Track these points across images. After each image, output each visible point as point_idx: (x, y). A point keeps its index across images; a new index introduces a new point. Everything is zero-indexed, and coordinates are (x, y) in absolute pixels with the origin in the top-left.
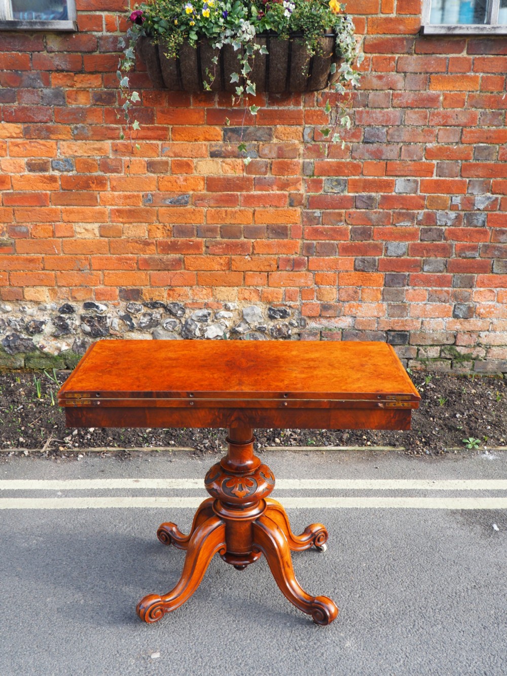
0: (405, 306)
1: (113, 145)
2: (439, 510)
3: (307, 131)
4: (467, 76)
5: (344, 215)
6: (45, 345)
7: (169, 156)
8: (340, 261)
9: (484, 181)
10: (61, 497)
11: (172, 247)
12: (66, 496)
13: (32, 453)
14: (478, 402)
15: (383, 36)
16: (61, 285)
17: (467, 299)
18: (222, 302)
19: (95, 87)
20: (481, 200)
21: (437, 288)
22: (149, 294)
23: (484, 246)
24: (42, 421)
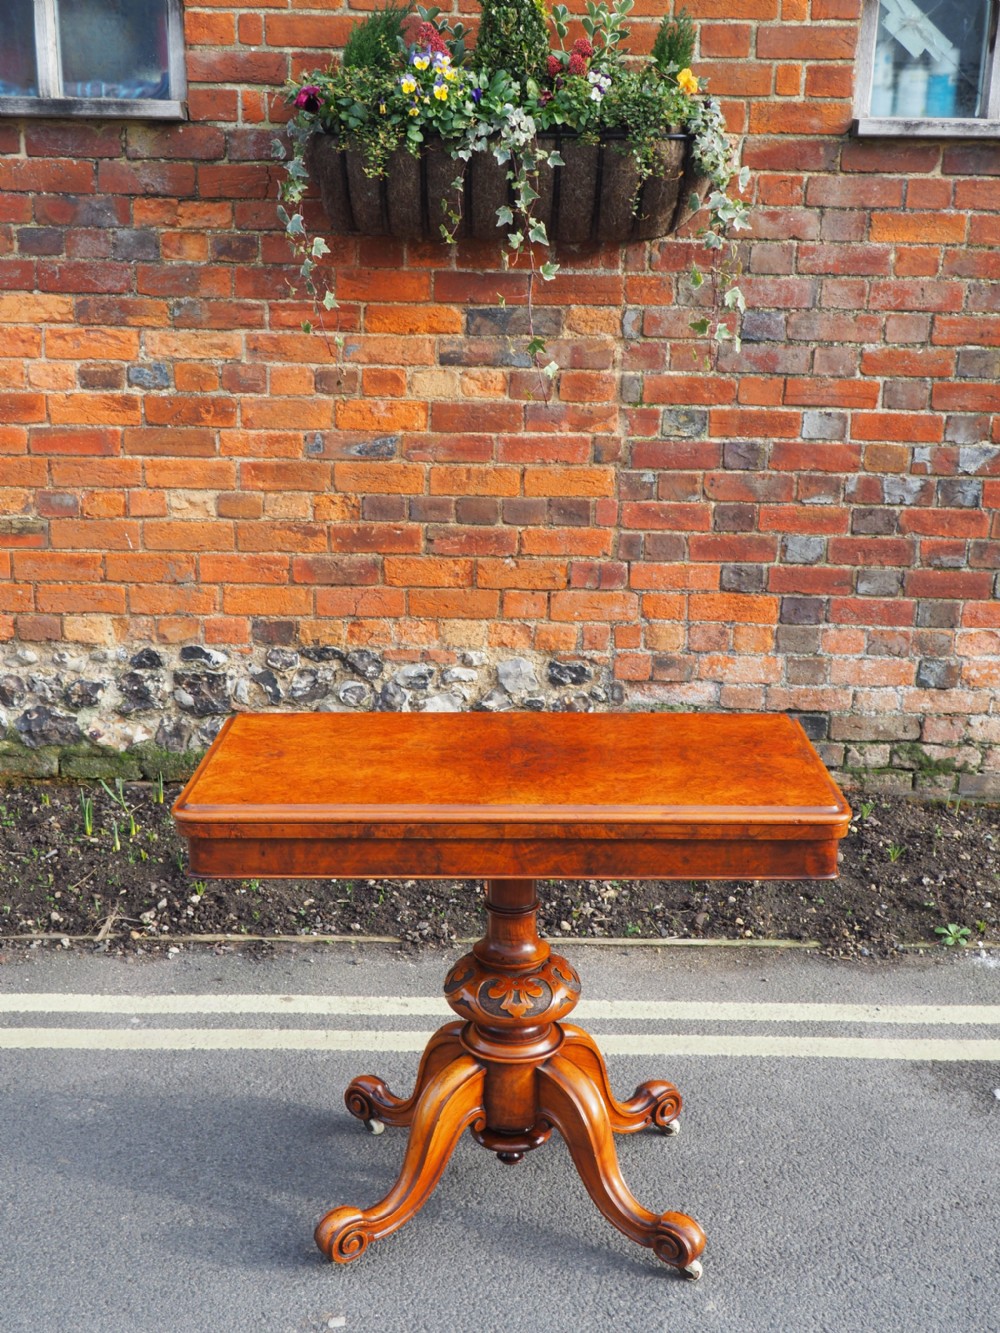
0: (821, 664)
1: (250, 339)
2: (887, 1061)
3: (631, 317)
4: (943, 216)
5: (700, 480)
6: (102, 731)
7: (359, 362)
8: (692, 572)
9: (976, 418)
10: (139, 1027)
11: (360, 540)
12: (148, 1026)
13: (78, 943)
14: (965, 856)
15: (779, 137)
16: (138, 611)
17: (944, 650)
18: (456, 650)
19: (218, 228)
20: (972, 455)
21: (885, 628)
22: (313, 631)
23: (977, 545)
24: (95, 881)
